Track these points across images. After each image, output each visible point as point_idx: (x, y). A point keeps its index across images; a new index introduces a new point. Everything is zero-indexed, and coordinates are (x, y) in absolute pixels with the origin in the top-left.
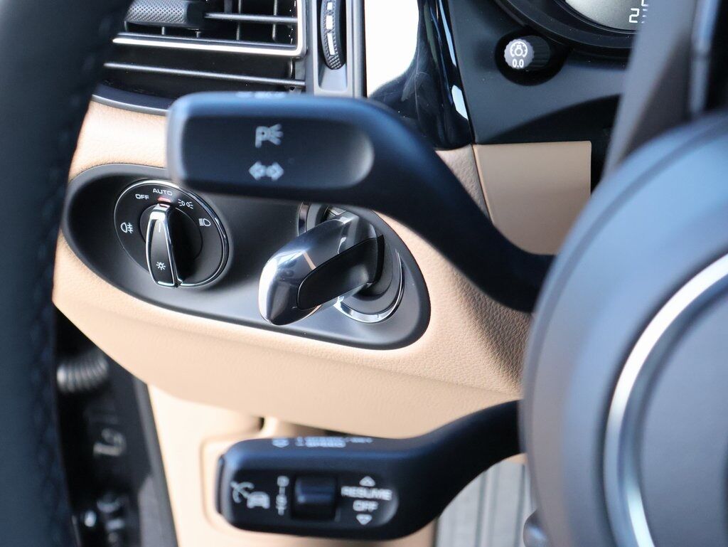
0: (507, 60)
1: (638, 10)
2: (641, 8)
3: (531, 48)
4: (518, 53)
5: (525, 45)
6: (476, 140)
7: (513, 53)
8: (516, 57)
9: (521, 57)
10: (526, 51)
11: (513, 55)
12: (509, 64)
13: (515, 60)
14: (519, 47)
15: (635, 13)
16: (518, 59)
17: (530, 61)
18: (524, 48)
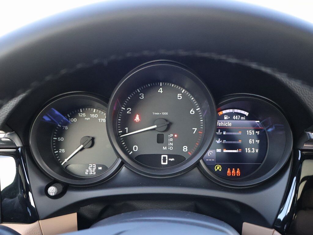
0: (49, 193)
1: (88, 170)
2: (89, 170)
3: (56, 189)
4: (52, 190)
5: (54, 188)
6: (40, 219)
7: (51, 191)
8: (52, 192)
9: (53, 192)
10: (55, 190)
11: (51, 192)
12: (50, 194)
13: (51, 193)
14: (52, 189)
15: (87, 171)
16: (52, 193)
17: (56, 193)
18: (54, 189)
